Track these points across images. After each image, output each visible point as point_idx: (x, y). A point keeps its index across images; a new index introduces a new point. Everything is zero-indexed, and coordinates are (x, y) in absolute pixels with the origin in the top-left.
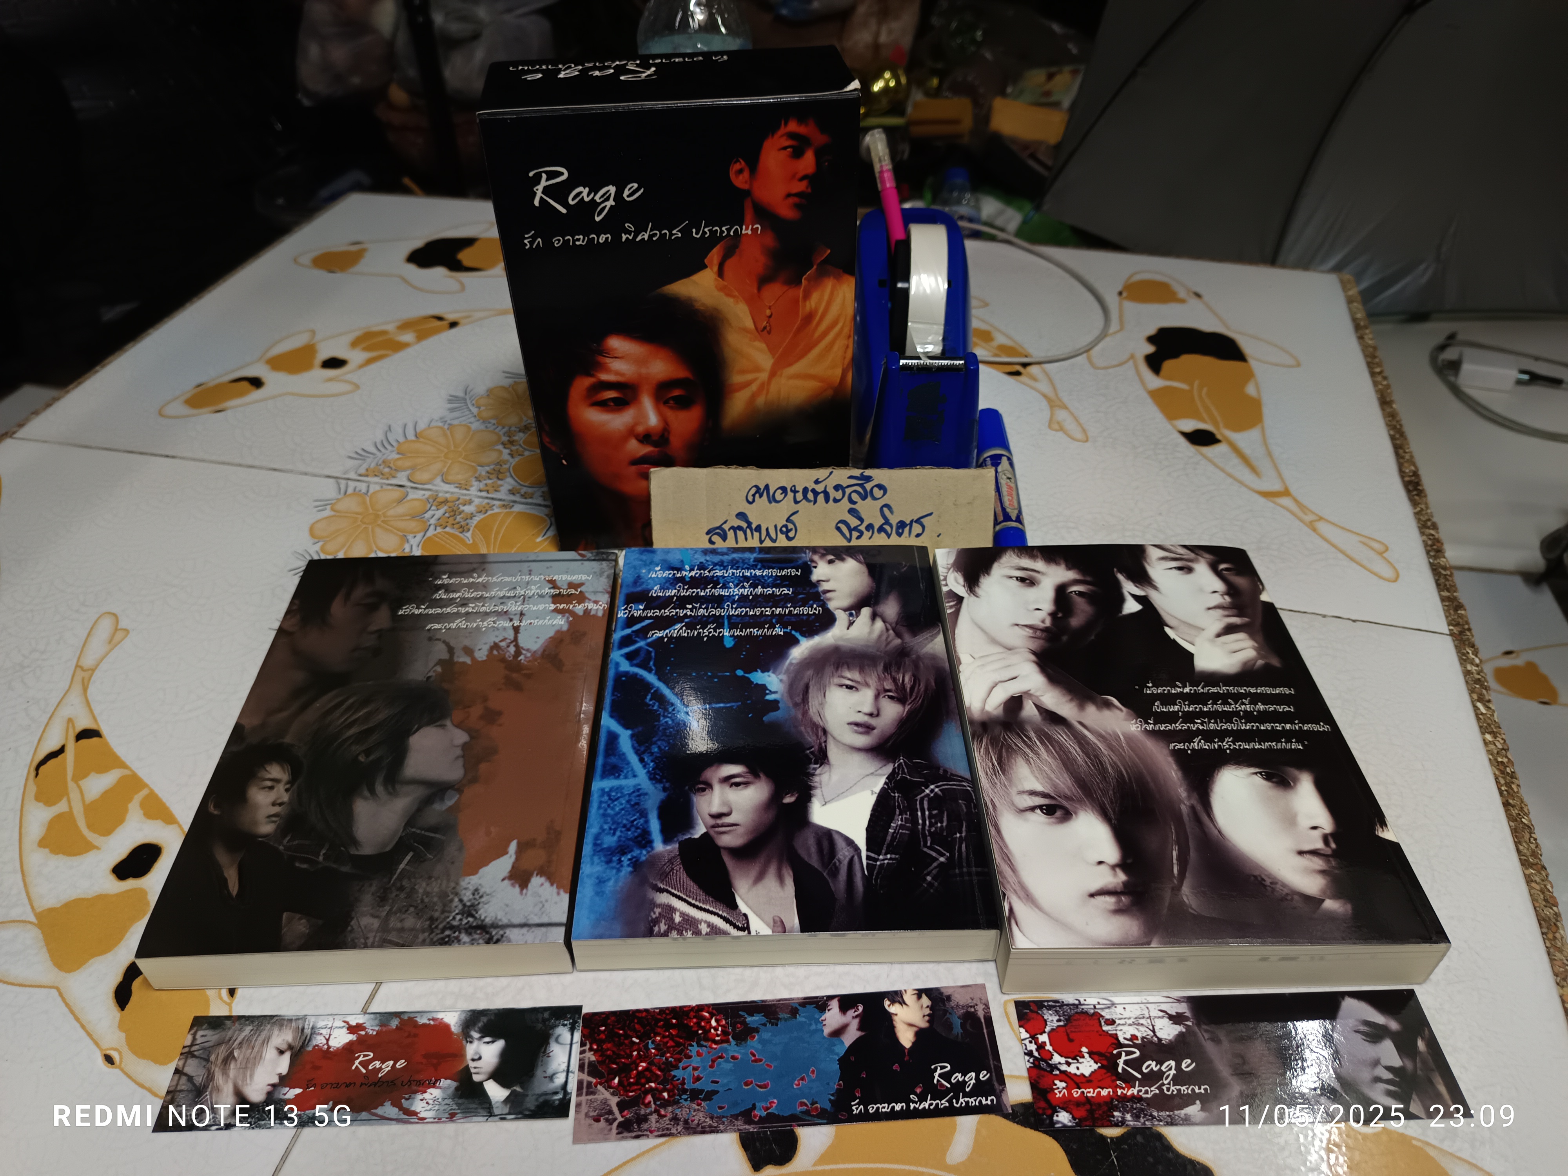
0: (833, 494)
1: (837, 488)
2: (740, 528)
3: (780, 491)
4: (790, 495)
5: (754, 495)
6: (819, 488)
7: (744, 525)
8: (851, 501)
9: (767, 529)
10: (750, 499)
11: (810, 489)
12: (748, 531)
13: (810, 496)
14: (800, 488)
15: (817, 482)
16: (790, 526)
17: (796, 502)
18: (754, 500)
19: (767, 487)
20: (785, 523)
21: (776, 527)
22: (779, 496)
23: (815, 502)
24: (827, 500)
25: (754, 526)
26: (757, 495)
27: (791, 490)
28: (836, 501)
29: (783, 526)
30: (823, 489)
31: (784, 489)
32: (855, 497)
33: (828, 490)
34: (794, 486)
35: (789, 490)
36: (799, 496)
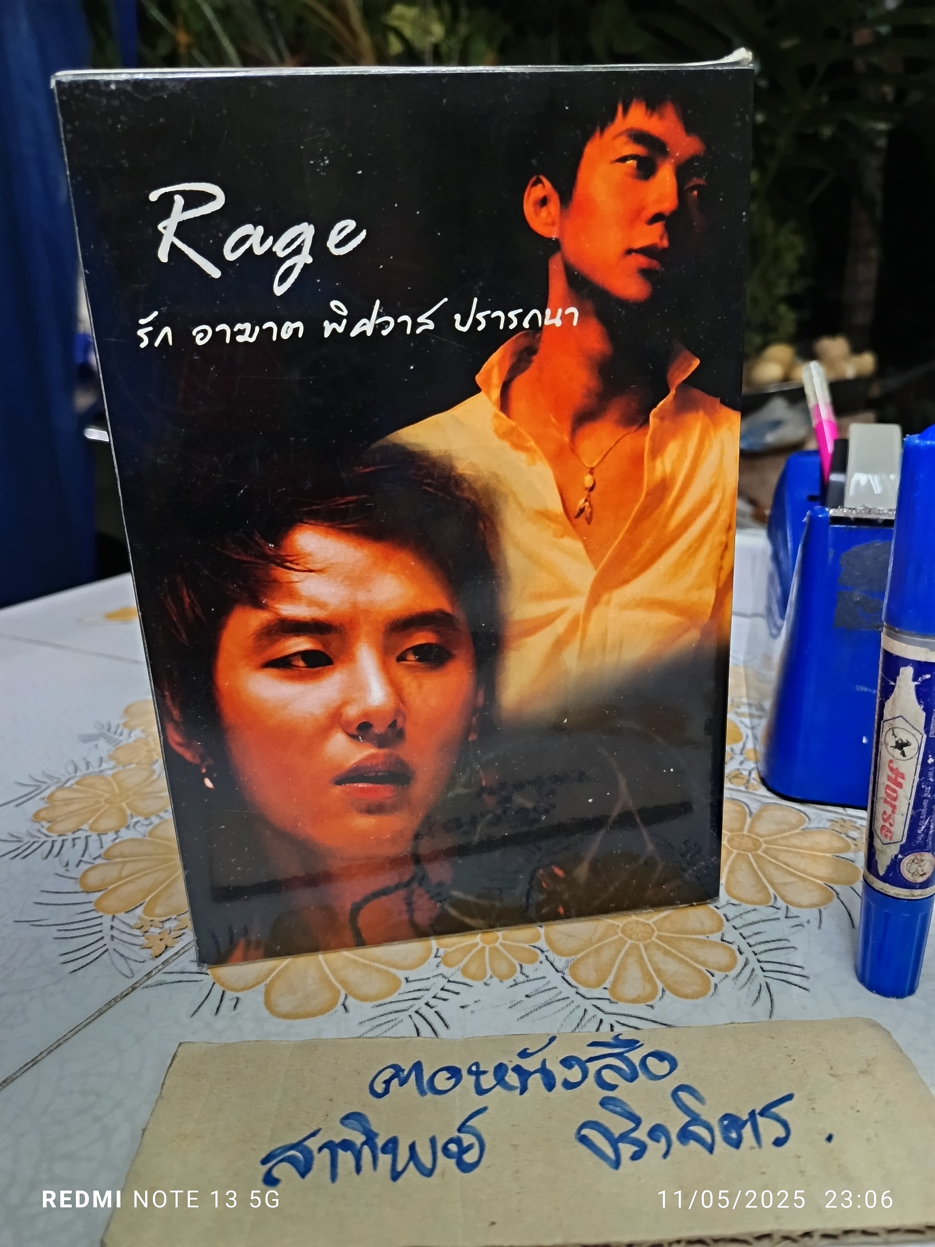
0: (560, 1073)
1: (567, 1062)
2: (346, 1145)
3: (446, 1074)
4: (468, 1081)
5: (387, 1082)
6: (530, 1064)
7: (358, 1138)
8: (602, 1084)
9: (412, 1147)
10: (379, 1087)
11: (510, 1066)
12: (366, 1152)
13: (512, 1079)
14: (489, 1066)
15: (524, 1054)
16: (467, 1139)
17: (481, 1091)
18: (386, 1091)
19: (418, 1067)
20: (456, 1134)
21: (433, 1141)
22: (442, 1081)
23: (524, 1089)
24: (550, 1085)
25: (380, 1142)
26: (395, 1082)
27: (470, 1072)
28: (568, 1085)
29: (451, 1141)
30: (538, 1066)
31: (455, 1073)
32: (609, 1076)
33: (549, 1066)
34: (477, 1064)
35: (464, 1072)
36: (487, 1081)
